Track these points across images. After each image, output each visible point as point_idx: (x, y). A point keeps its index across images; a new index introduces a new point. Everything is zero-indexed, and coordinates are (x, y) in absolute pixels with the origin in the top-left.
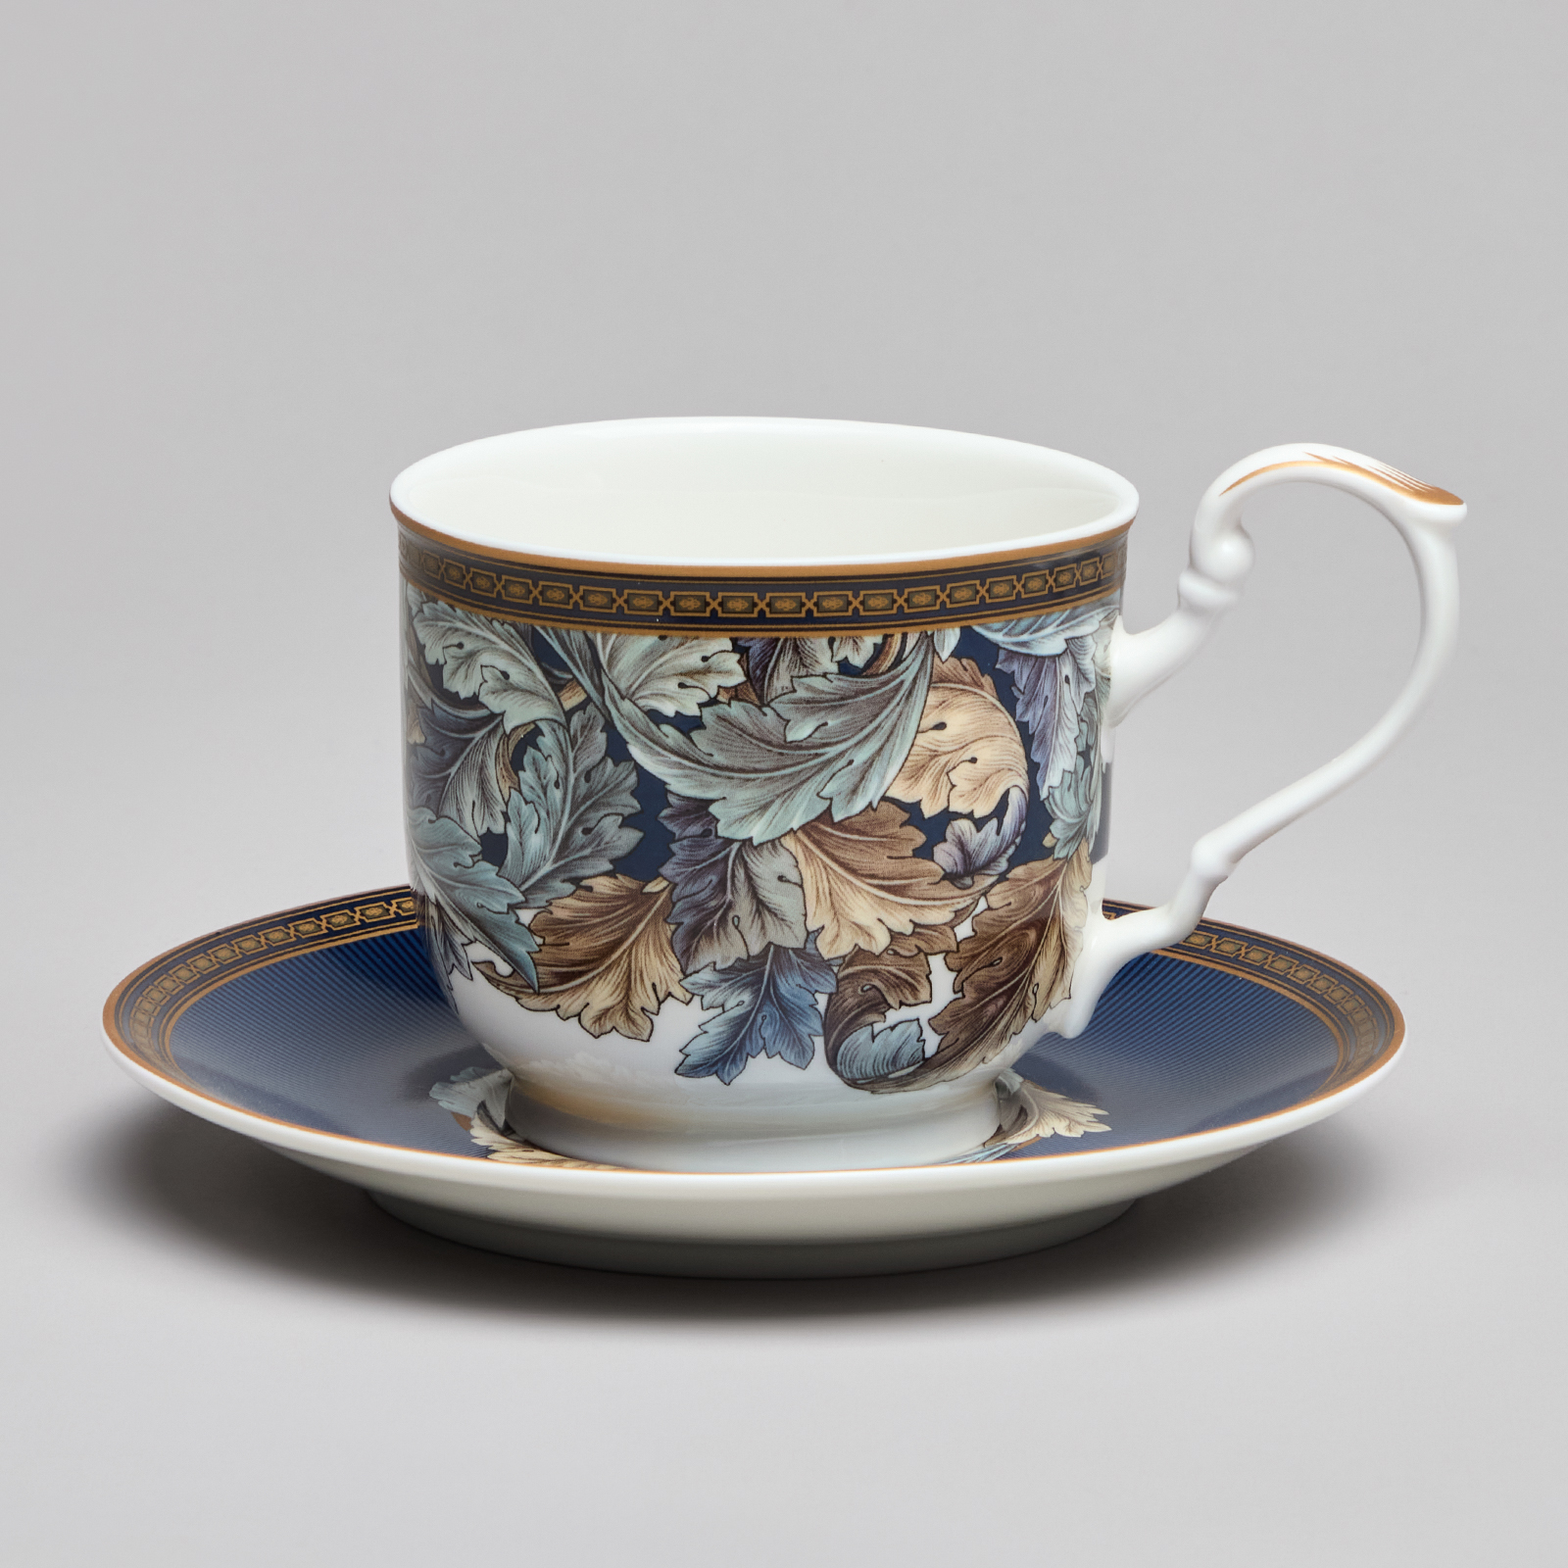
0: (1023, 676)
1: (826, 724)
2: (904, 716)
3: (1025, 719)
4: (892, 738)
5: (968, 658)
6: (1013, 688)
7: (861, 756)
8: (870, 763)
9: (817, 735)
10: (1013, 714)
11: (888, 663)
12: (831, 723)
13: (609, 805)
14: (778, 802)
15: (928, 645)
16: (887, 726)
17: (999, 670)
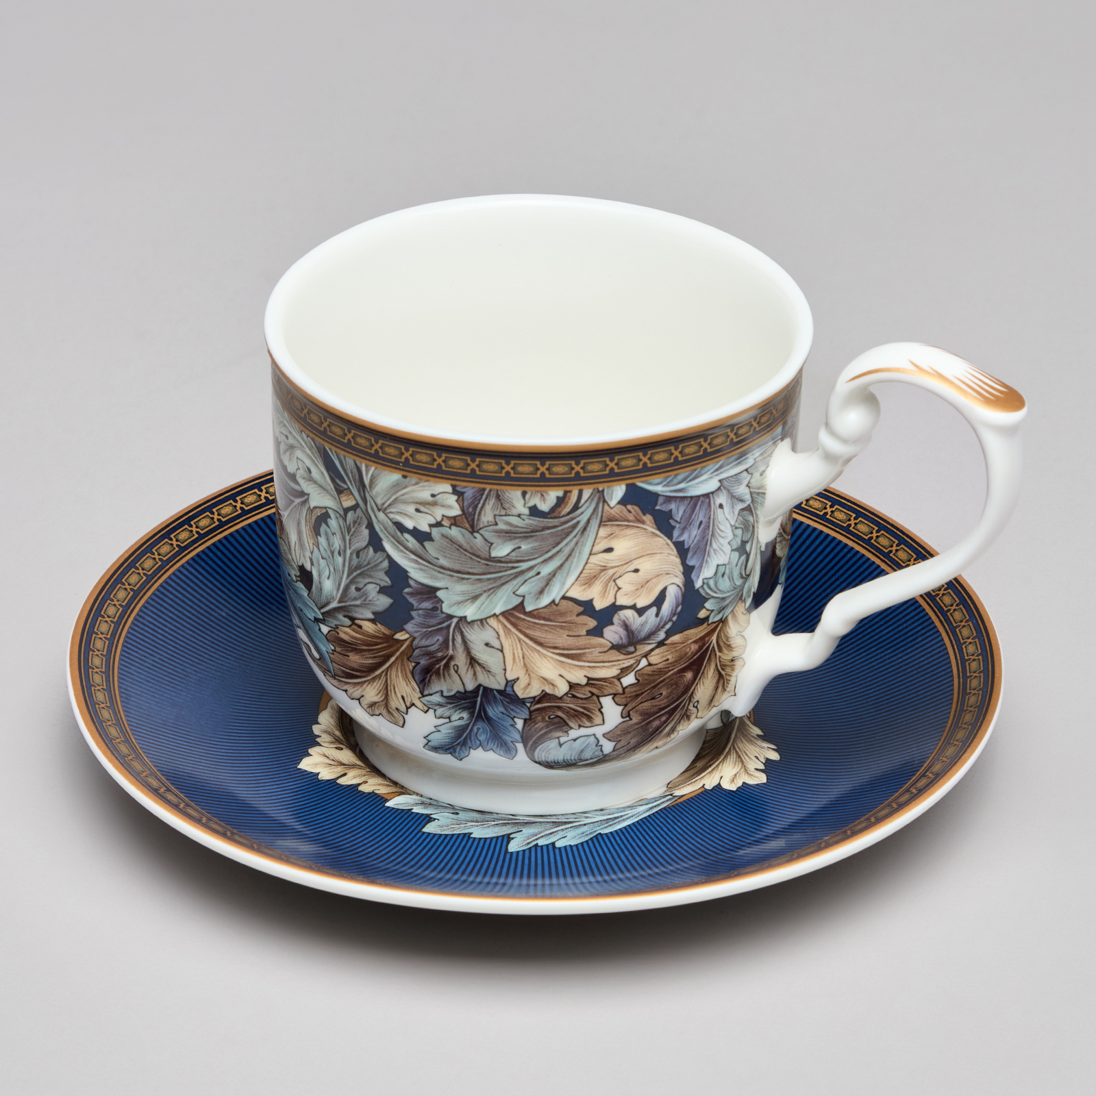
0: (679, 511)
1: (520, 548)
2: (580, 544)
3: (681, 539)
4: (570, 559)
5: (632, 504)
6: (671, 521)
7: (546, 570)
8: (553, 574)
9: (513, 554)
10: (670, 537)
11: (568, 509)
12: (524, 547)
13: (371, 576)
14: (485, 595)
15: (599, 498)
16: (567, 551)
17: (659, 510)
